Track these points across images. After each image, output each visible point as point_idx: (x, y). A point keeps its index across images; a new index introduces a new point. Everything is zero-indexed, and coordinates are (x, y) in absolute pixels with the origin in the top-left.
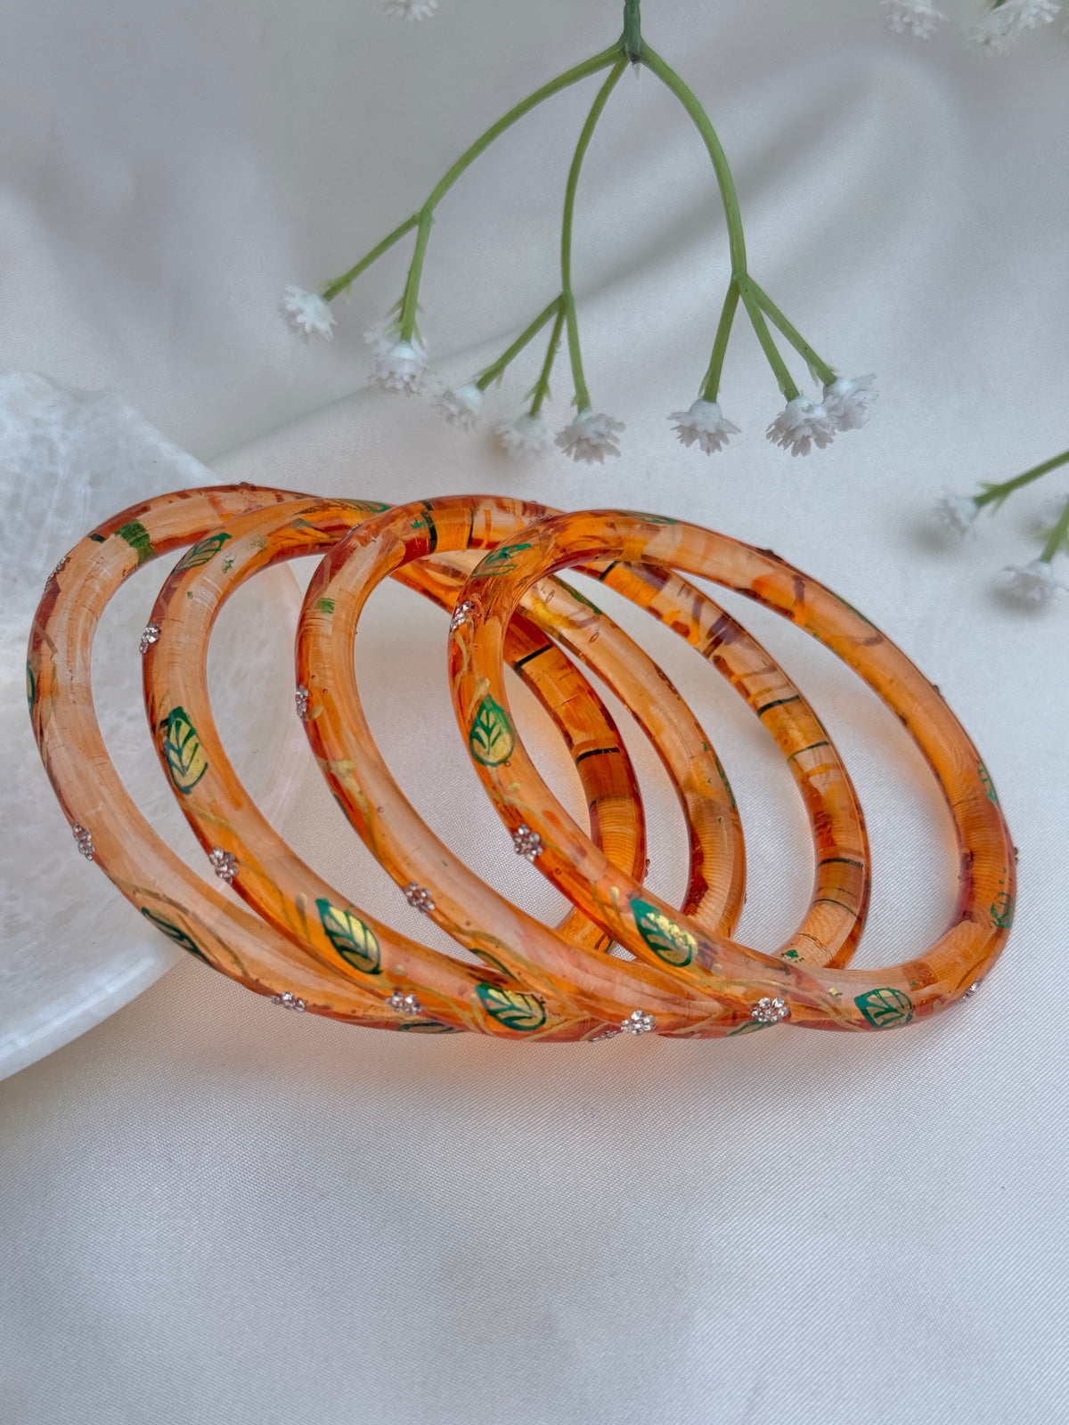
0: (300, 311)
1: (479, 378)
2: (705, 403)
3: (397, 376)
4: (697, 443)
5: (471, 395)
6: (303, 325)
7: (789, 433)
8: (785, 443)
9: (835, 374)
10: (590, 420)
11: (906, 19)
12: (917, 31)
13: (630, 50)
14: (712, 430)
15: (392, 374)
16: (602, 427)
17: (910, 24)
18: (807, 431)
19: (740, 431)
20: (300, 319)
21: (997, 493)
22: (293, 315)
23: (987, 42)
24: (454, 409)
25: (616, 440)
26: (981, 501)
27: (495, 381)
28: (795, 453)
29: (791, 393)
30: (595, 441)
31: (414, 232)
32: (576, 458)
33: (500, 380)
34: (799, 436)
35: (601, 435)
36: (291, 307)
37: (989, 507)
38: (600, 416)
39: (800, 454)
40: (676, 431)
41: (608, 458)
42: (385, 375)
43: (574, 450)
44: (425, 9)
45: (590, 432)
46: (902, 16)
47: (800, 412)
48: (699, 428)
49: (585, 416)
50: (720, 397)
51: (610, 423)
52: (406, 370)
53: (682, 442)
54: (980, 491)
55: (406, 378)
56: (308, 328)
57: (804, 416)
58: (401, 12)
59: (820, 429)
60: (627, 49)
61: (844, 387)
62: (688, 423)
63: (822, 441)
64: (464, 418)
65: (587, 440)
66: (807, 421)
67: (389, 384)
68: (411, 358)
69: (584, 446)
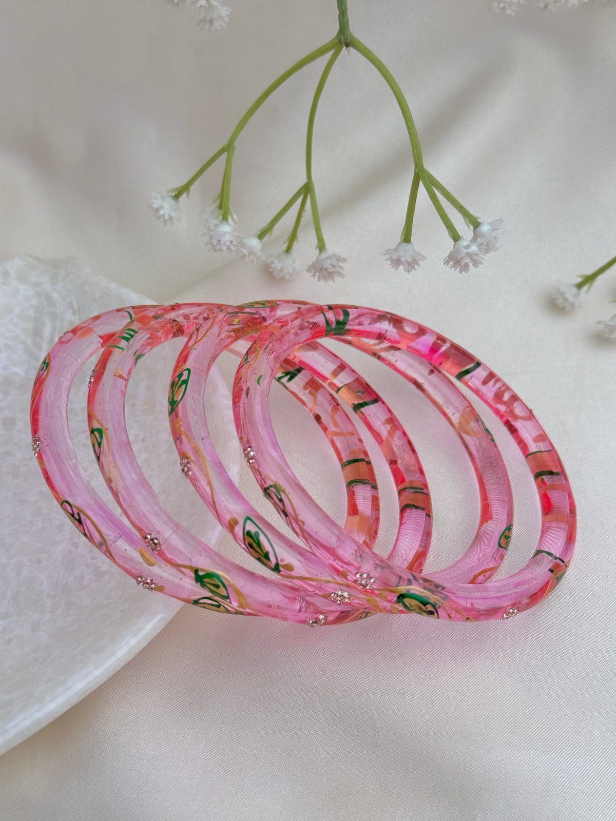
1: (259, 233)
2: (404, 244)
4: (401, 267)
5: (254, 243)
7: (455, 260)
8: (455, 265)
9: (479, 220)
10: (327, 258)
14: (410, 260)
16: (334, 262)
18: (468, 260)
19: (426, 258)
21: (589, 279)
24: (245, 252)
25: (342, 268)
26: (580, 286)
27: (268, 236)
28: (461, 272)
29: (456, 237)
30: (331, 270)
31: (224, 156)
32: (319, 279)
33: (271, 234)
34: (463, 263)
35: (334, 266)
37: (585, 288)
38: (334, 255)
39: (464, 272)
40: (388, 261)
41: (338, 279)
42: (216, 242)
43: (317, 274)
45: (327, 264)
47: (463, 249)
48: (403, 259)
49: (324, 255)
50: (413, 239)
51: (339, 259)
53: (392, 267)
54: (579, 280)
55: (228, 243)
57: (465, 251)
59: (475, 257)
61: (485, 228)
62: (395, 257)
63: (476, 264)
64: (251, 257)
65: (326, 269)
66: (467, 253)
67: (218, 248)
68: (229, 230)
69: (324, 273)
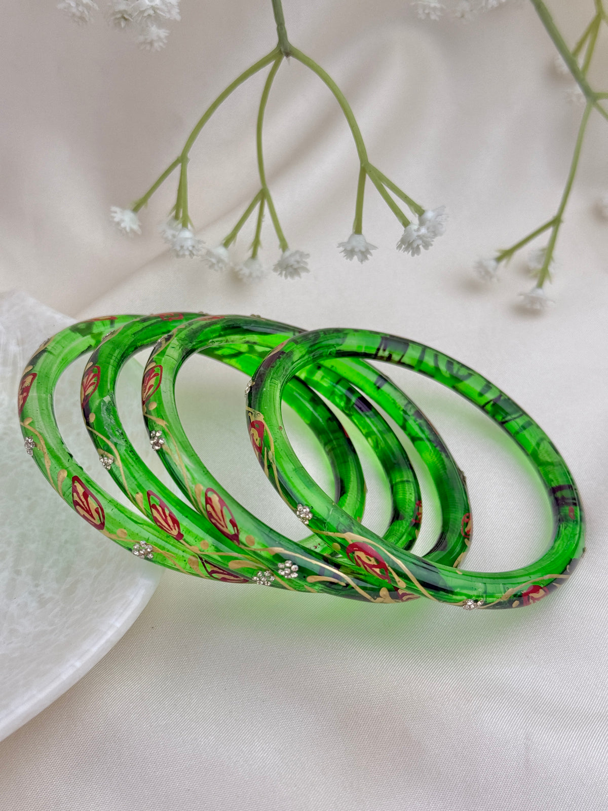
0: (122, 221)
1: (224, 242)
2: (356, 236)
3: (185, 248)
4: (355, 258)
5: (221, 251)
6: (125, 228)
7: (408, 244)
8: (406, 249)
9: (424, 209)
10: (291, 255)
11: (427, 11)
12: (433, 17)
13: (284, 50)
14: (363, 249)
15: (182, 247)
16: (297, 257)
17: (428, 14)
18: (420, 242)
19: (377, 248)
20: (123, 225)
21: (506, 254)
22: (118, 224)
23: (463, 16)
24: (214, 260)
25: (306, 263)
26: (499, 259)
27: (233, 242)
28: (413, 255)
29: (406, 223)
30: (296, 266)
31: (178, 168)
32: (286, 276)
33: (235, 242)
34: (415, 245)
35: (298, 262)
36: (116, 220)
37: (503, 263)
38: (297, 252)
39: (416, 255)
40: (343, 253)
41: (303, 274)
42: (178, 248)
43: (284, 272)
44: (161, 44)
45: (292, 261)
46: (424, 10)
47: (413, 232)
48: (357, 250)
49: (287, 253)
50: (364, 231)
51: (302, 255)
52: (189, 244)
53: (347, 259)
54: (497, 254)
55: (190, 248)
56: (128, 229)
57: (415, 234)
58: (148, 47)
59: (425, 239)
60: (282, 50)
61: (429, 215)
62: (349, 248)
63: (427, 245)
64: (220, 265)
65: (292, 266)
66: (418, 236)
67: (181, 253)
68: (189, 237)
69: (290, 270)
